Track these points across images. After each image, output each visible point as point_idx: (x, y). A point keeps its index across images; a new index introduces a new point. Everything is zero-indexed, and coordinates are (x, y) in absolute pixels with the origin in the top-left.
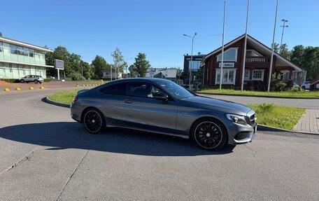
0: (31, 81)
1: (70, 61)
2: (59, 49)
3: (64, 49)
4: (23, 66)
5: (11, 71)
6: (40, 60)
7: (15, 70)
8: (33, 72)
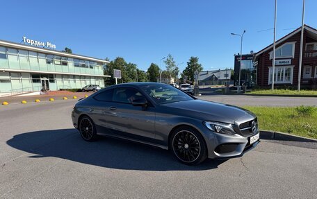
0: (90, 90)
1: (128, 70)
2: (118, 59)
3: (122, 59)
4: (85, 77)
5: (75, 82)
6: (99, 71)
7: (78, 81)
8: (93, 82)
